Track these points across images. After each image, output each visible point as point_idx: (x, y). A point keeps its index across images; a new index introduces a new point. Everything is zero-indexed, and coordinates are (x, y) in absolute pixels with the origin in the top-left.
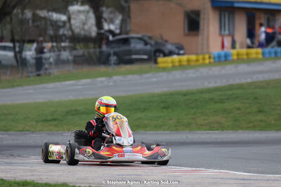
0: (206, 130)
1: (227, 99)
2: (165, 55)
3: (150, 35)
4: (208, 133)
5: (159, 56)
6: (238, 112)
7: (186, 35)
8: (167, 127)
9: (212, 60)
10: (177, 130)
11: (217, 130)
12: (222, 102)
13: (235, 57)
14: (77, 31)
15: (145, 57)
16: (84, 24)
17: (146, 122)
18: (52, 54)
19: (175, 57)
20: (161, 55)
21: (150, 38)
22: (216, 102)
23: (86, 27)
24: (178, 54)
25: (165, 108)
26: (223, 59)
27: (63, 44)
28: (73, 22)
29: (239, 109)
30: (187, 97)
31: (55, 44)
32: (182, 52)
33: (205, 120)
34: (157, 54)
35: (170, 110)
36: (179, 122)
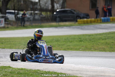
0: (98, 51)
1: (108, 38)
2: (81, 18)
3: (74, 9)
4: (99, 53)
5: (78, 19)
6: (112, 44)
7: (90, 10)
8: (81, 50)
9: (101, 21)
10: (86, 51)
11: (103, 51)
12: (105, 39)
13: (111, 20)
14: (42, 6)
15: (72, 19)
16: (46, 3)
17: (72, 47)
18: (31, 16)
19: (85, 19)
20: (79, 18)
21: (74, 11)
22: (103, 40)
23: (47, 5)
24: (87, 18)
25: (80, 41)
26: (106, 21)
27: (36, 12)
28: (41, 2)
29: (113, 43)
30: (90, 37)
31: (32, 12)
32: (88, 17)
33: (98, 47)
34: (77, 18)
35: (82, 42)
36: (86, 47)
